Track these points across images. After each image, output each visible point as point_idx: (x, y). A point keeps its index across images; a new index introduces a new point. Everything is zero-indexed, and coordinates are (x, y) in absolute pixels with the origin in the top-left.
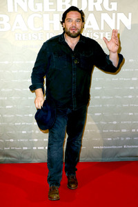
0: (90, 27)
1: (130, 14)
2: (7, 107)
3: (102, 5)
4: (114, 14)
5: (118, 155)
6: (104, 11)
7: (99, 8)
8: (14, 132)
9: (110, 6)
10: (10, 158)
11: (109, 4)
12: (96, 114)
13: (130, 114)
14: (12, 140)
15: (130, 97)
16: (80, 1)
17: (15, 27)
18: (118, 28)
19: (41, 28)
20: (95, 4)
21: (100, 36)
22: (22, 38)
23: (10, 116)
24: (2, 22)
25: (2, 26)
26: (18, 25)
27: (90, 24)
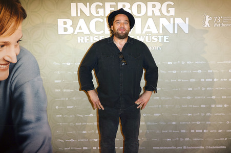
0: (149, 30)
1: (187, 19)
2: (68, 107)
3: (160, 10)
4: (172, 19)
6: (163, 16)
7: (157, 13)
8: (74, 132)
9: (168, 12)
11: (167, 9)
12: (155, 115)
13: (189, 115)
14: (72, 140)
15: (189, 98)
16: (139, 6)
17: (77, 30)
18: (176, 32)
19: (102, 32)
20: (153, 9)
21: (158, 39)
22: (84, 40)
23: (71, 116)
24: (65, 26)
25: (66, 30)
26: (80, 28)
27: (149, 28)
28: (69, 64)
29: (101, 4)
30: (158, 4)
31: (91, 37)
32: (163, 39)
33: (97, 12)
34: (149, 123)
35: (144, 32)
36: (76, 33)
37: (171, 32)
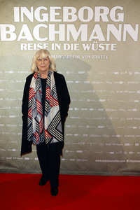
0: (95, 38)
1: (137, 26)
2: (10, 117)
3: (108, 16)
4: (120, 26)
5: (121, 170)
6: (111, 22)
7: (105, 19)
8: (16, 142)
9: (117, 18)
10: (11, 168)
11: (116, 15)
12: (99, 127)
13: (134, 128)
14: (14, 150)
15: (135, 110)
16: (86, 11)
17: (20, 37)
18: (124, 40)
19: (46, 38)
20: (101, 14)
21: (105, 48)
22: (27, 48)
23: (13, 126)
24: (8, 32)
25: (8, 36)
26: (23, 35)
27: (95, 35)
28: (11, 72)
29: (46, 9)
30: (106, 9)
31: (35, 45)
32: (110, 47)
33: (41, 18)
34: (92, 135)
35: (90, 40)
36: (19, 40)
37: (119, 40)
